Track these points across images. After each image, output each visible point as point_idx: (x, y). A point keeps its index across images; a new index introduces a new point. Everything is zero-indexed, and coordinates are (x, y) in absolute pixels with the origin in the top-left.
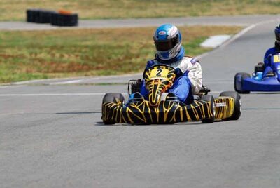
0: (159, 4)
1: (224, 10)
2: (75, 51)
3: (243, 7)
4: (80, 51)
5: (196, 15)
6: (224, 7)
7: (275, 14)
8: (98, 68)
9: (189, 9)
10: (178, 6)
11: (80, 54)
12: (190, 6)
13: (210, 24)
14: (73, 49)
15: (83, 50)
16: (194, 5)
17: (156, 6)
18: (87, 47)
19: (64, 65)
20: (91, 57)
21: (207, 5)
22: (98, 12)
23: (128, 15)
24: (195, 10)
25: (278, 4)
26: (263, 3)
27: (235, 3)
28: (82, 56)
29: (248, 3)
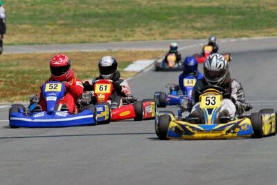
0: (83, 29)
1: (148, 35)
3: (166, 32)
4: (4, 77)
5: (119, 40)
6: (148, 32)
7: (198, 39)
8: (22, 94)
9: (113, 34)
10: (104, 31)
11: (4, 79)
12: (114, 31)
13: (134, 50)
15: (8, 75)
16: (117, 30)
17: (81, 31)
20: (15, 83)
21: (131, 31)
22: (22, 38)
23: (52, 41)
24: (118, 35)
25: (202, 29)
26: (187, 28)
27: (159, 29)
28: (6, 81)
29: (171, 28)
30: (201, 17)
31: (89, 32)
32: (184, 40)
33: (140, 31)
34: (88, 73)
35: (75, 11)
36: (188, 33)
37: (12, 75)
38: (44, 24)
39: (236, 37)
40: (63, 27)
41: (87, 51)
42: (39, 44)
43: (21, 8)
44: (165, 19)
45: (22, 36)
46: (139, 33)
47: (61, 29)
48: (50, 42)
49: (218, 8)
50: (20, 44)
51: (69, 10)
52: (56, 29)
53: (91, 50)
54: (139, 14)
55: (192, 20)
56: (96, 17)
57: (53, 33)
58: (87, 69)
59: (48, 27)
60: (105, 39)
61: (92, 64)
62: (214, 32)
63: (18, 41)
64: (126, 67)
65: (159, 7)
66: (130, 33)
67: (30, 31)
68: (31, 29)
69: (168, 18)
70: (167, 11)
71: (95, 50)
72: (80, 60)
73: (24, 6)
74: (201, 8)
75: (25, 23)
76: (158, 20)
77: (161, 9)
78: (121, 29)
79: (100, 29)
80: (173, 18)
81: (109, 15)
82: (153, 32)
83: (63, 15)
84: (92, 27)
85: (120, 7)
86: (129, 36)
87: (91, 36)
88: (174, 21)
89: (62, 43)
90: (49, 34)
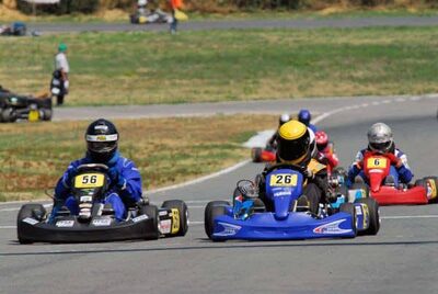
0: (178, 81)
1: (279, 90)
2: (49, 157)
3: (310, 85)
4: (55, 157)
5: (234, 98)
6: (281, 86)
9: (226, 88)
10: (211, 84)
12: (228, 83)
13: (258, 113)
14: (45, 153)
15: (62, 155)
16: (232, 82)
17: (174, 85)
19: (31, 179)
21: (254, 83)
22: (82, 96)
23: (129, 100)
24: (234, 91)
25: (365, 81)
26: (342, 78)
27: (297, 80)
28: (60, 164)
29: (317, 79)
30: (364, 62)
31: (187, 85)
32: (337, 98)
33: (268, 84)
34: (187, 151)
35: (166, 53)
36: (345, 86)
37: (68, 154)
38: (117, 74)
39: (419, 93)
40: (146, 78)
41: (184, 115)
42: (108, 105)
43: (80, 48)
44: (307, 64)
45: (82, 92)
46: (266, 87)
47: (143, 80)
48: (126, 101)
49: (391, 47)
50: (79, 105)
51: (155, 52)
52: (136, 81)
53: (191, 115)
54: (265, 56)
55: (349, 66)
56: (198, 62)
57: (131, 88)
58: (185, 143)
59: (122, 77)
60: (213, 97)
61: (193, 136)
62: (384, 84)
63: (75, 100)
64: (246, 140)
65: (296, 45)
66: (251, 86)
67: (94, 84)
68: (97, 81)
69: (312, 64)
70: (310, 52)
71: (198, 115)
72: (175, 130)
73: (84, 44)
74: (364, 48)
75: (86, 73)
76: (297, 65)
77: (301, 48)
78: (239, 81)
79: (206, 81)
80: (320, 63)
81: (218, 58)
82: (288, 85)
83: (145, 59)
84: (192, 77)
85: (235, 46)
86: (251, 92)
87: (191, 91)
88: (321, 68)
89: (145, 104)
90: (124, 90)
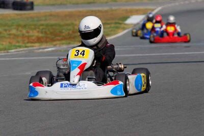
11: (39, 30)
15: (41, 27)
18: (42, 25)
37: (44, 27)
